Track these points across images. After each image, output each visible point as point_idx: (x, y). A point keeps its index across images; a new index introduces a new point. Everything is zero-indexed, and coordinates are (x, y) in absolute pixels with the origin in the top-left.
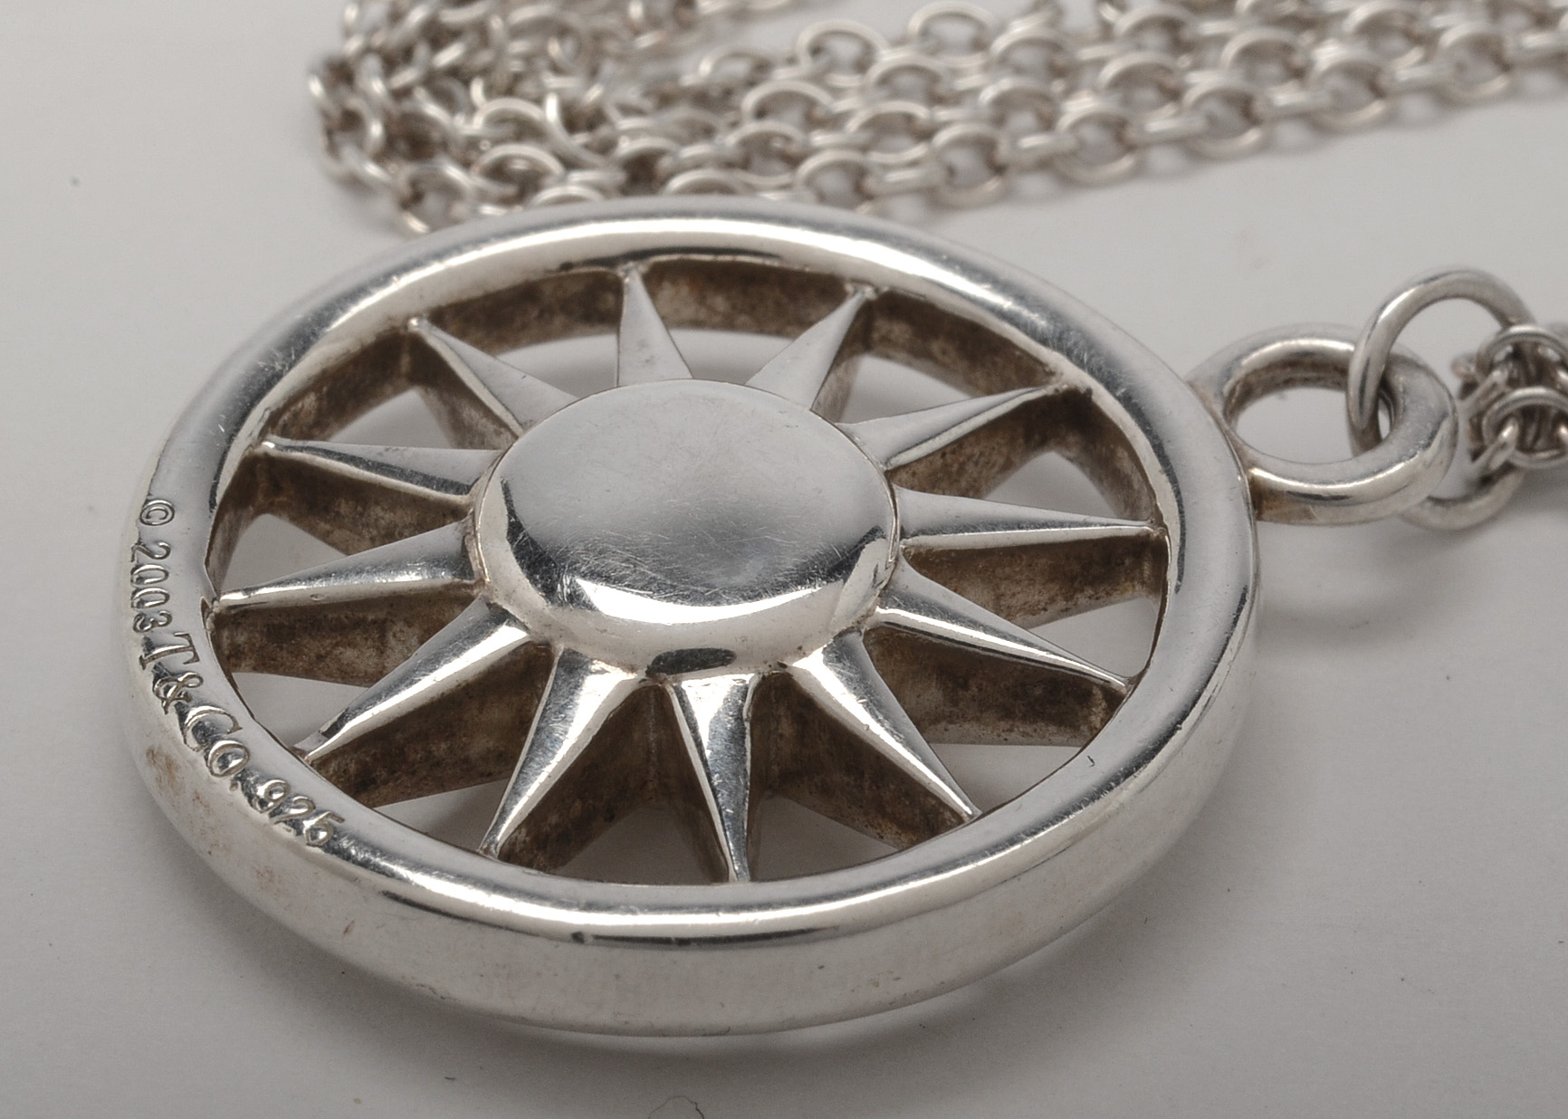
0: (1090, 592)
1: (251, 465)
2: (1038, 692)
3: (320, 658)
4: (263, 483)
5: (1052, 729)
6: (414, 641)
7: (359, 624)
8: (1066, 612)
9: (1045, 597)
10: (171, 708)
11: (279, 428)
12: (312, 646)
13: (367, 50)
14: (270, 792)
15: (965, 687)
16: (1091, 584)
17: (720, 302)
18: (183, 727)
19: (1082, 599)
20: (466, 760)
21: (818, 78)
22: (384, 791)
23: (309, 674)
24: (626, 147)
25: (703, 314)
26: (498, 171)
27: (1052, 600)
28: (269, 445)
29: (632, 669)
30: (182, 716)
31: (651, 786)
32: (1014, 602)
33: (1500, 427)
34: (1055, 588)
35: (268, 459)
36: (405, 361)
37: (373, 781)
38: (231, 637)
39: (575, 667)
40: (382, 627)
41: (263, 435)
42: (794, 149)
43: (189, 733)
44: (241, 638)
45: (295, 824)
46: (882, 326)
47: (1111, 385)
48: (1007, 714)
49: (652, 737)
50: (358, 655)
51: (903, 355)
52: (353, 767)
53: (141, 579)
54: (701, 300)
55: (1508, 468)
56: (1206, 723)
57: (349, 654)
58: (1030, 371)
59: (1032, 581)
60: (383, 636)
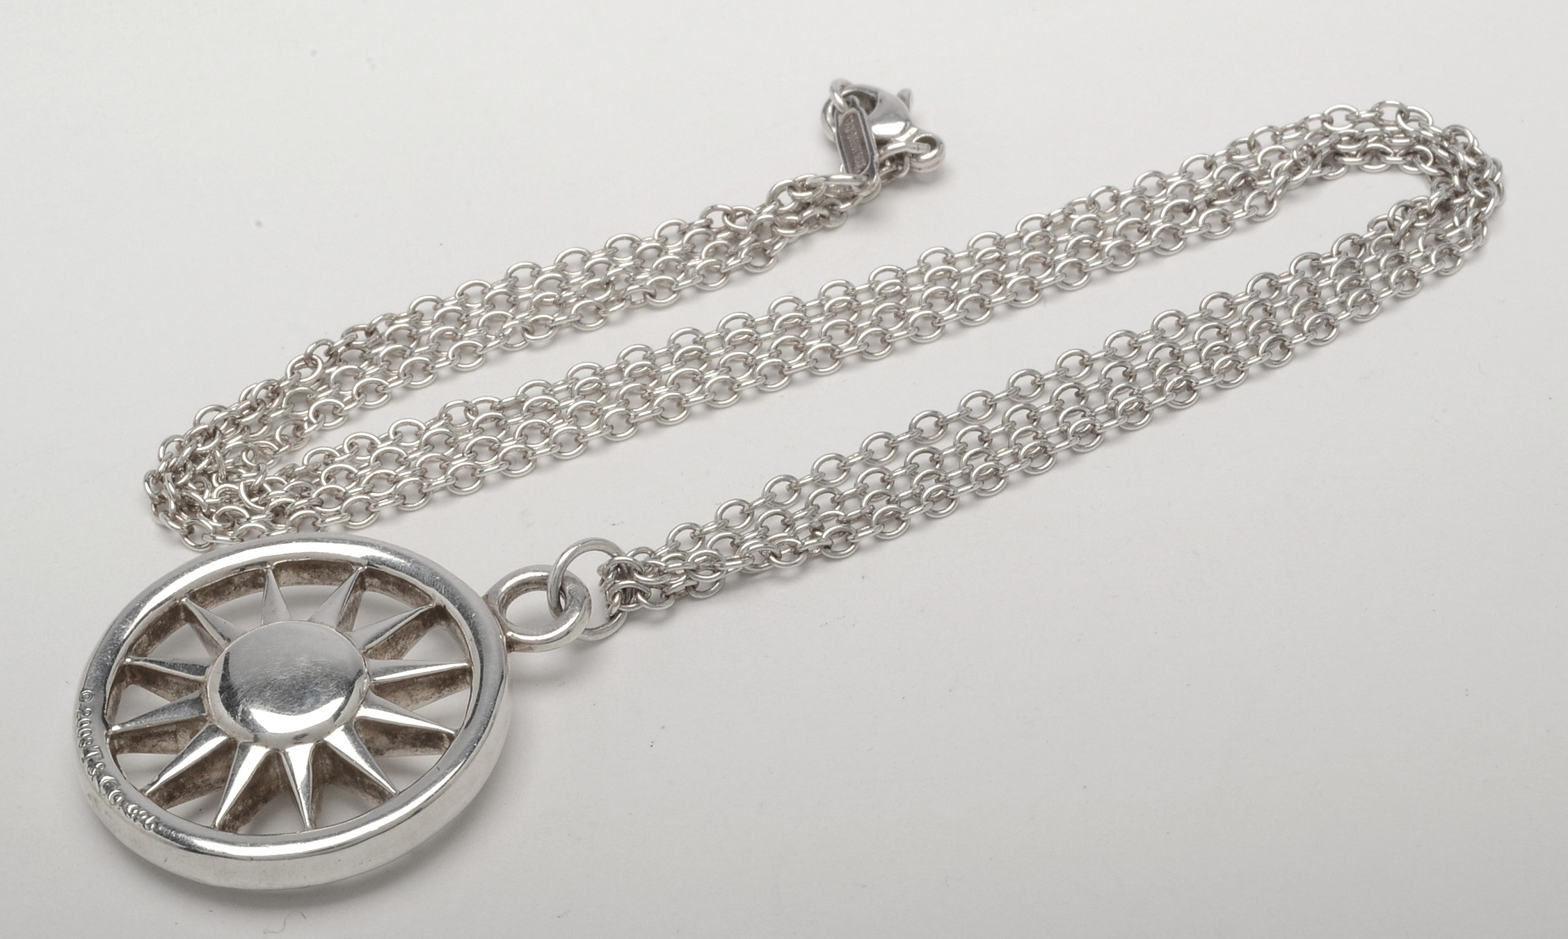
0: (447, 689)
1: (123, 669)
2: (424, 737)
3: (153, 746)
4: (129, 675)
5: (432, 749)
6: (188, 737)
7: (166, 733)
8: (440, 697)
9: (430, 694)
10: (95, 778)
11: (133, 652)
12: (150, 743)
13: (167, 470)
14: (133, 810)
15: (396, 737)
16: (448, 687)
17: (306, 575)
18: (99, 786)
19: (445, 692)
20: (210, 784)
21: (352, 461)
22: (179, 799)
23: (150, 752)
24: (274, 502)
25: (300, 580)
26: (223, 517)
27: (433, 694)
28: (128, 660)
29: (267, 747)
30: (99, 782)
31: (281, 787)
32: (417, 697)
33: (614, 597)
34: (433, 690)
35: (130, 666)
36: (182, 615)
37: (174, 797)
38: (118, 742)
39: (245, 749)
40: (175, 733)
41: (126, 656)
42: (341, 494)
43: (102, 788)
44: (122, 742)
45: (143, 822)
46: (368, 580)
47: (454, 602)
48: (414, 745)
49: (278, 770)
50: (168, 743)
51: (379, 590)
52: (165, 794)
53: (82, 724)
54: (299, 576)
55: (619, 611)
56: (484, 747)
57: (164, 744)
58: (424, 597)
59: (423, 689)
60: (176, 737)
